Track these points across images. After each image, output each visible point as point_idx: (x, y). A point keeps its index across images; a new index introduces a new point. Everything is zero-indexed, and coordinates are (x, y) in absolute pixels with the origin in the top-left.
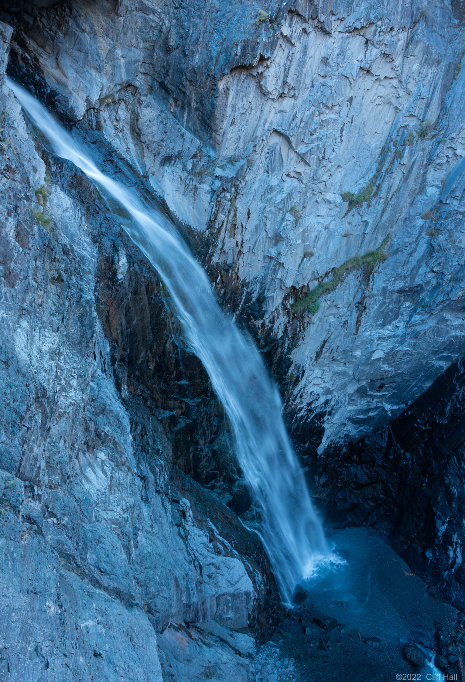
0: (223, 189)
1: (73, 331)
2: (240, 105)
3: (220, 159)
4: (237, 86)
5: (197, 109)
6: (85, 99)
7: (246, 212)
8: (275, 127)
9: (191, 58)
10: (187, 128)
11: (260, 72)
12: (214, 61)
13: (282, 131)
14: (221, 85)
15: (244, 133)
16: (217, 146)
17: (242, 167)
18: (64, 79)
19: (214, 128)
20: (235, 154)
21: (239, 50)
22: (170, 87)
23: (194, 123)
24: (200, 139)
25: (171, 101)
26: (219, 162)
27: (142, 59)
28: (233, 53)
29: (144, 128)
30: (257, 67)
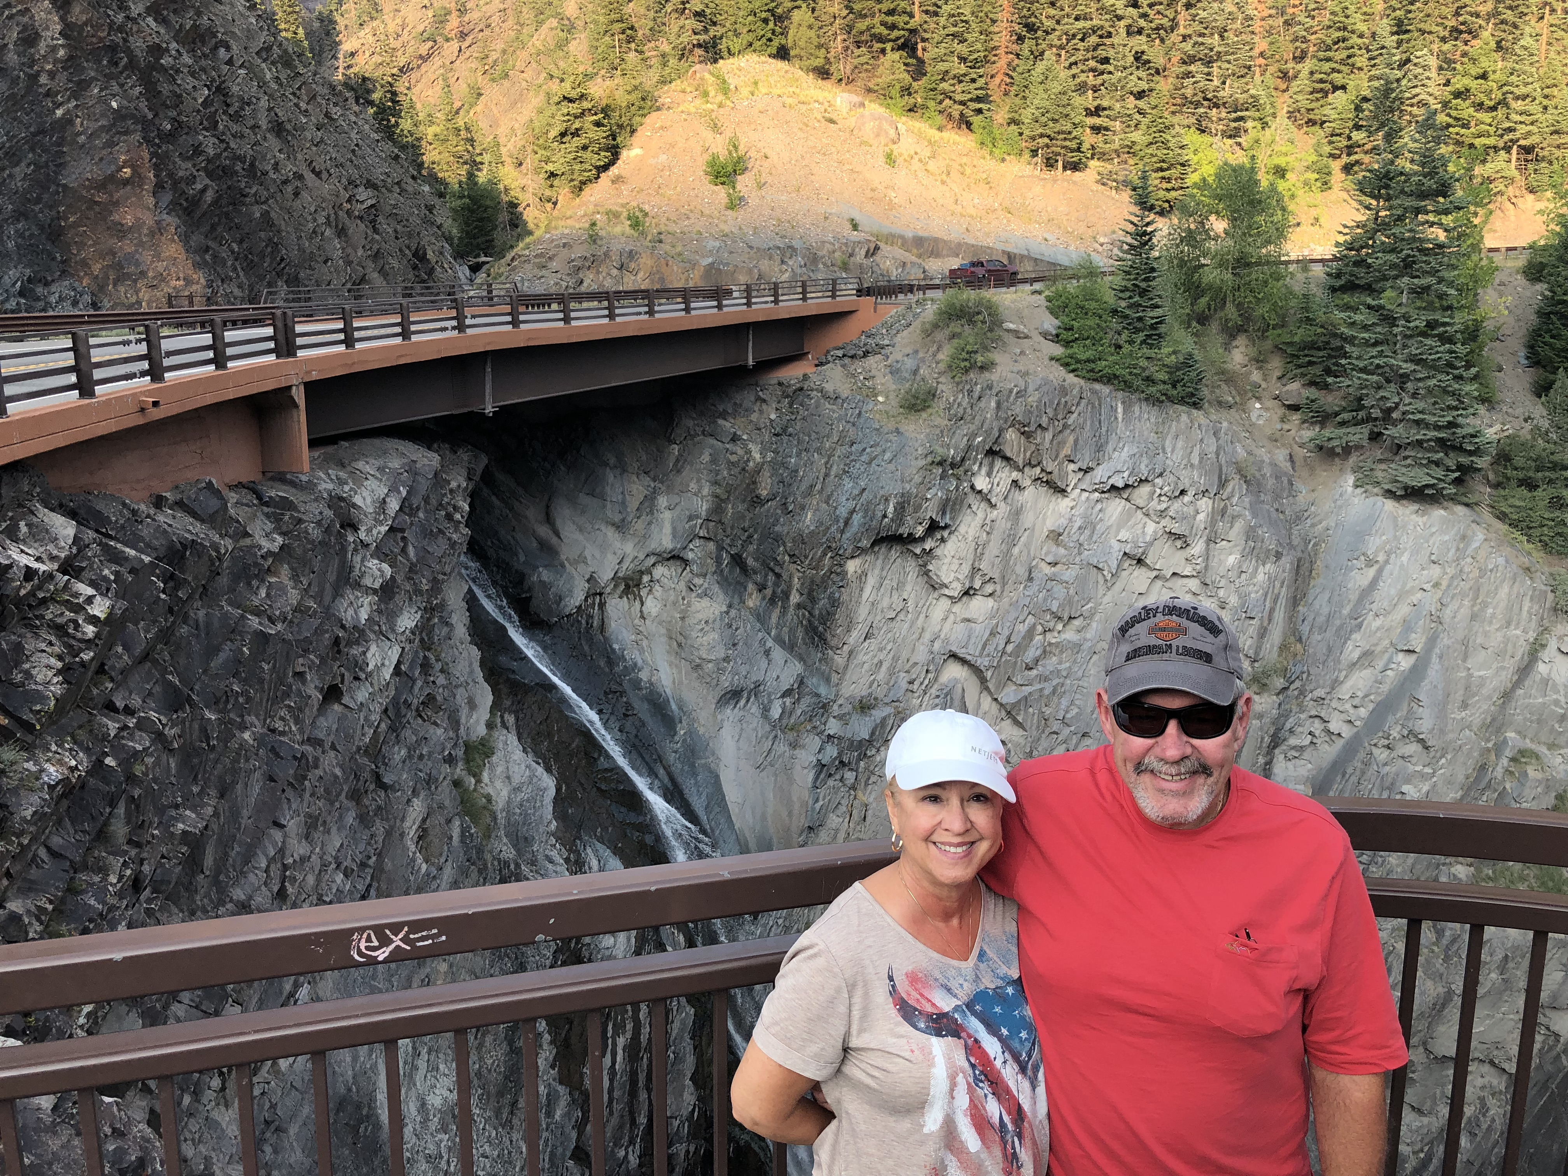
0: (841, 762)
2: (885, 603)
3: (840, 702)
4: (882, 569)
5: (799, 606)
6: (587, 577)
8: (954, 649)
9: (797, 518)
10: (779, 640)
11: (928, 548)
12: (841, 525)
13: (969, 658)
14: (852, 566)
15: (891, 656)
16: (835, 678)
17: (884, 720)
18: (554, 540)
19: (834, 642)
20: (870, 694)
21: (891, 509)
22: (750, 562)
23: (792, 631)
24: (801, 659)
25: (751, 586)
26: (835, 707)
27: (704, 514)
28: (879, 514)
29: (694, 634)
30: (922, 539)
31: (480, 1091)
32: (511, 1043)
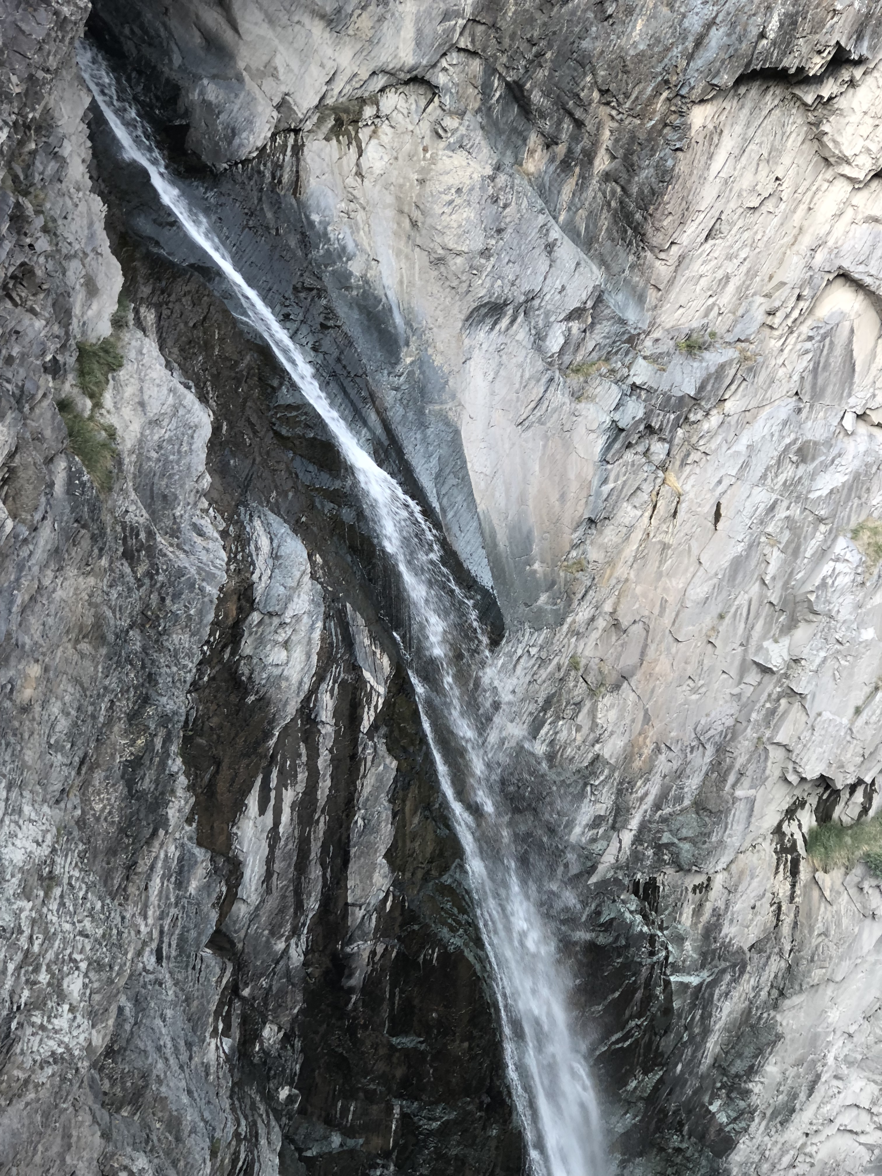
0: (649, 427)
1: (98, 807)
2: (746, 182)
3: (655, 335)
4: (748, 125)
5: (607, 177)
6: (277, 100)
7: (709, 509)
8: (847, 264)
9: (619, 28)
10: (571, 230)
11: (826, 95)
12: (690, 45)
13: (868, 280)
14: (699, 117)
15: (744, 269)
16: (652, 296)
17: (722, 367)
18: (228, 35)
19: (657, 239)
20: (705, 327)
21: (774, 24)
22: (536, 97)
23: (592, 217)
24: (603, 262)
25: (534, 139)
26: (648, 343)
27: (469, 10)
28: (755, 32)
29: (437, 209)
30: (818, 80)
31: (81, 847)
32: (130, 784)
